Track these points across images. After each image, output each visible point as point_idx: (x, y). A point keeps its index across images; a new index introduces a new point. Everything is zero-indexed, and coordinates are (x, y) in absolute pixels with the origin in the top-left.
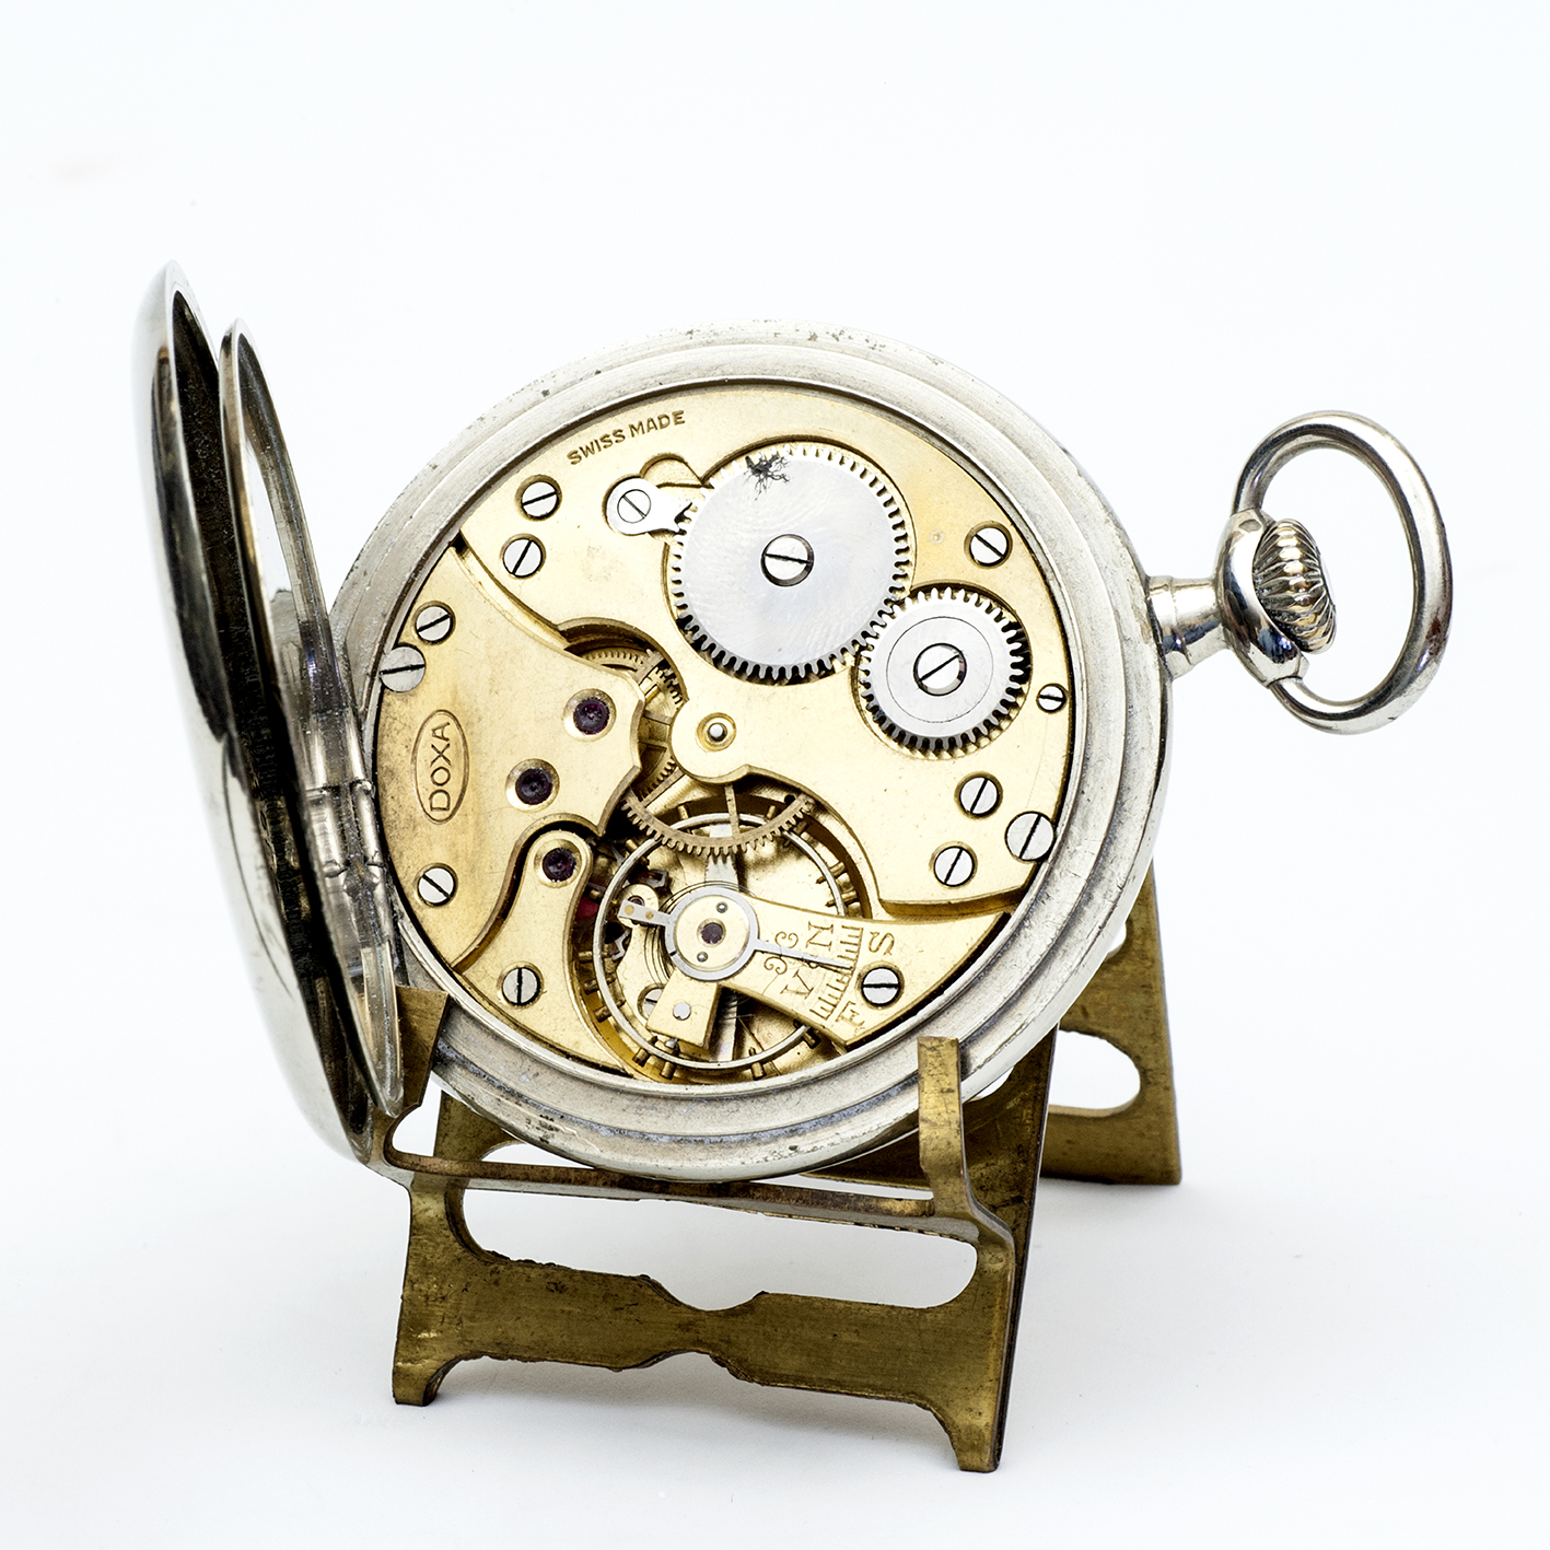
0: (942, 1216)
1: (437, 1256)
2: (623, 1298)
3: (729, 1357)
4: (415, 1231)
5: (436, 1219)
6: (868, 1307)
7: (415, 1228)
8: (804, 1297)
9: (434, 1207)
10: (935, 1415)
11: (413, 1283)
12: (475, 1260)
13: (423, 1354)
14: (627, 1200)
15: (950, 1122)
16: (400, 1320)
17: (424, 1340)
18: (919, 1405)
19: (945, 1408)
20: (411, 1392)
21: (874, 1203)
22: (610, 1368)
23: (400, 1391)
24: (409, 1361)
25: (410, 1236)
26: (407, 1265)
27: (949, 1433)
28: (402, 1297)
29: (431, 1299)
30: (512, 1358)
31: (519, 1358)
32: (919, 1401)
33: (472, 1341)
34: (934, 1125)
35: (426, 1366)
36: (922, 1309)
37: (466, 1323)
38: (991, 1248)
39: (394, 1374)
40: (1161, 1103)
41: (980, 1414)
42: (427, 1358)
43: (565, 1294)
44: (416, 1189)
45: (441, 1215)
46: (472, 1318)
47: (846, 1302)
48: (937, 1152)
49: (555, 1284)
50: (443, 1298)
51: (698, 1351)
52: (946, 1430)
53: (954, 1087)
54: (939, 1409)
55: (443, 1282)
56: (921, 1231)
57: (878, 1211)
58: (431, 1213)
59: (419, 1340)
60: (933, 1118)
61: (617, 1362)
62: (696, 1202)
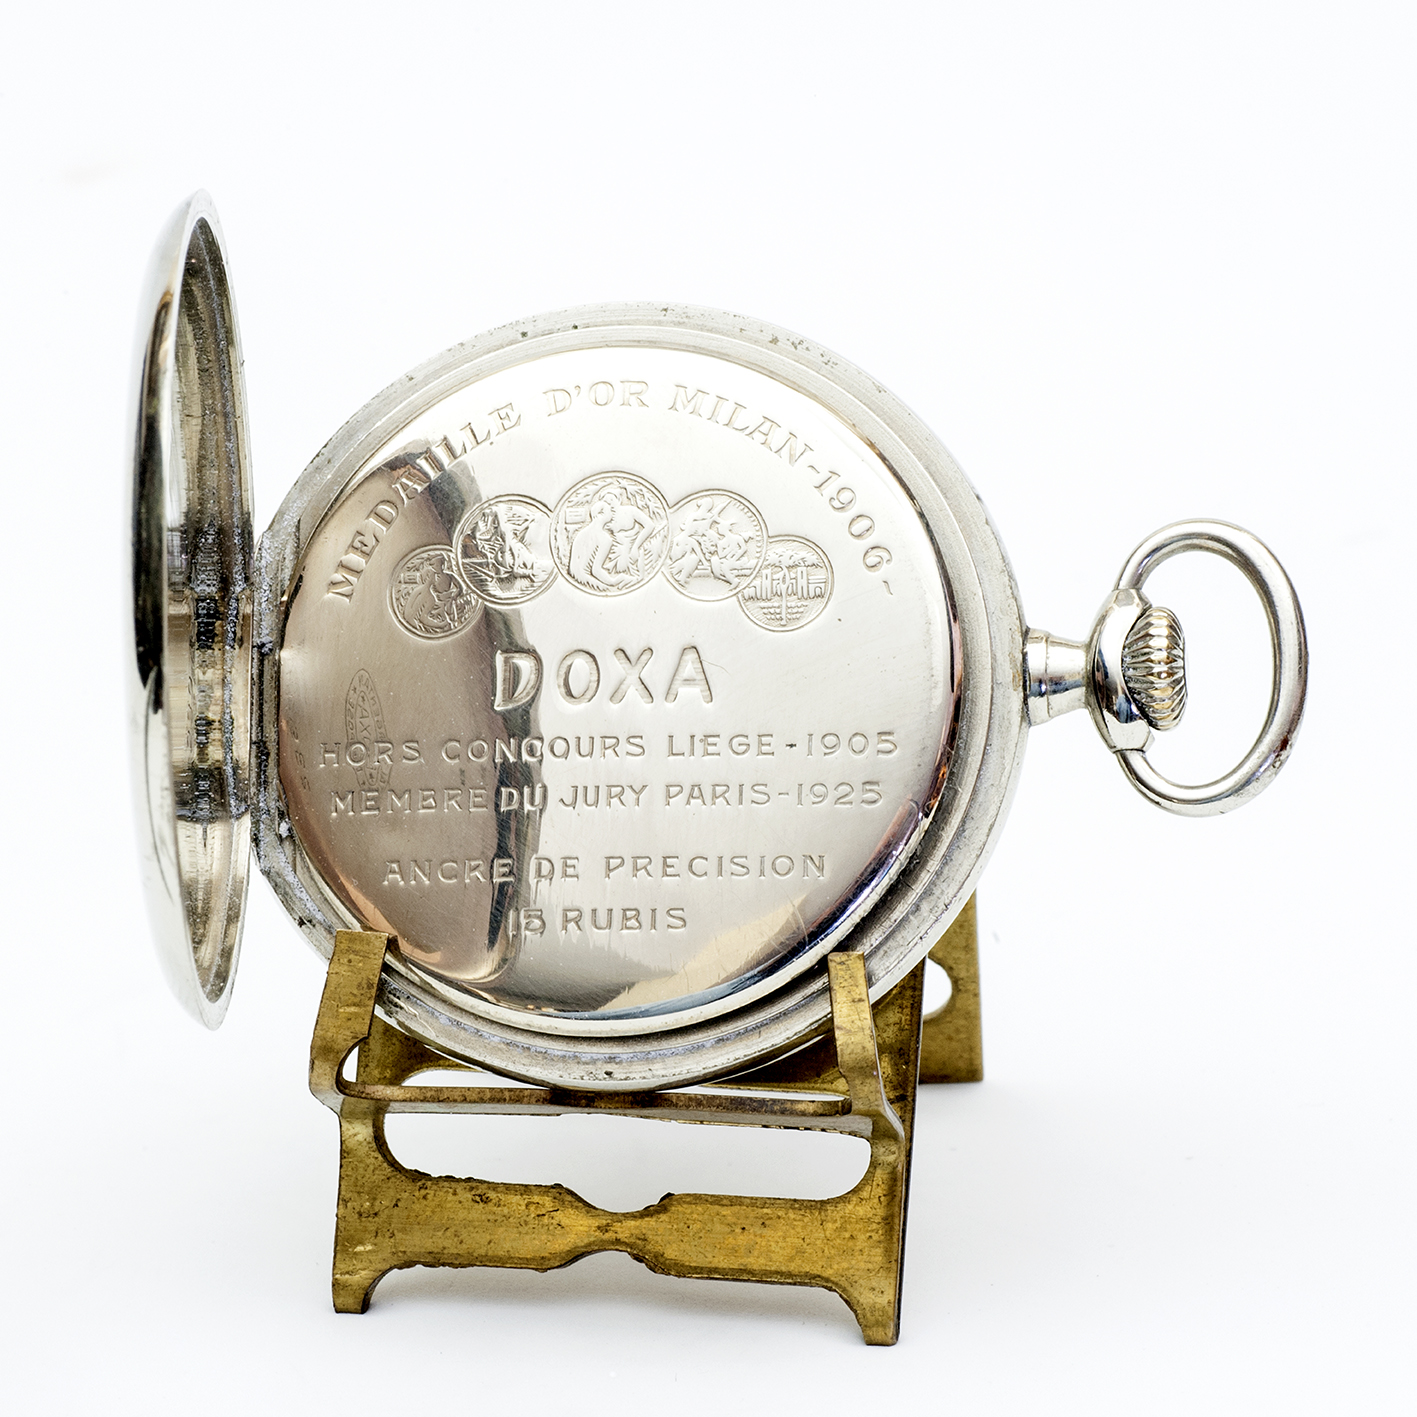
0: (857, 1114)
1: (368, 1176)
2: (543, 1206)
3: (646, 1254)
4: (345, 1155)
5: (365, 1143)
6: (773, 1201)
7: (344, 1153)
8: (712, 1196)
9: (362, 1132)
10: (841, 1296)
11: (346, 1202)
12: (404, 1178)
13: (360, 1266)
14: (548, 1115)
15: (863, 1029)
16: (337, 1236)
17: (360, 1253)
18: (826, 1287)
19: (849, 1288)
20: (350, 1302)
21: (788, 1106)
22: (536, 1269)
23: (339, 1301)
24: (348, 1273)
25: (341, 1159)
26: (340, 1185)
27: (855, 1311)
28: (337, 1216)
29: (364, 1215)
30: (444, 1265)
31: (451, 1265)
32: (825, 1284)
33: (405, 1252)
34: (849, 1032)
35: (362, 1277)
36: (822, 1201)
37: (399, 1235)
38: (885, 1142)
39: (333, 1285)
40: (970, 1008)
41: (882, 1292)
42: (364, 1269)
43: (490, 1204)
44: (344, 1115)
45: (370, 1139)
46: (403, 1230)
47: (752, 1198)
48: (853, 1056)
49: (480, 1196)
50: (376, 1214)
51: (617, 1250)
52: (851, 1308)
53: (864, 997)
54: (844, 1290)
55: (375, 1199)
56: (823, 1130)
57: (793, 1113)
58: (360, 1137)
59: (355, 1253)
60: (848, 1026)
61: (542, 1264)
62: (616, 1114)
